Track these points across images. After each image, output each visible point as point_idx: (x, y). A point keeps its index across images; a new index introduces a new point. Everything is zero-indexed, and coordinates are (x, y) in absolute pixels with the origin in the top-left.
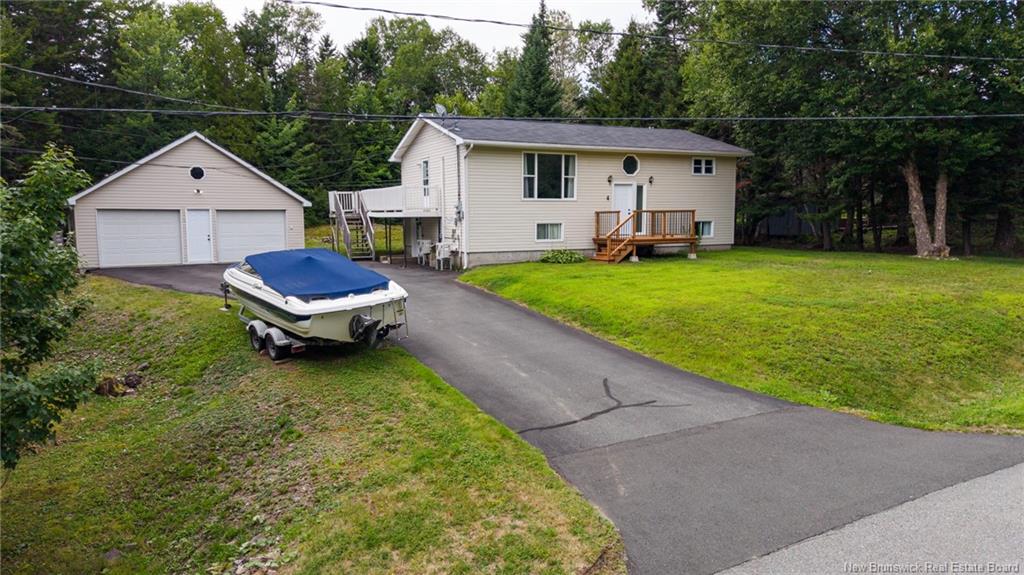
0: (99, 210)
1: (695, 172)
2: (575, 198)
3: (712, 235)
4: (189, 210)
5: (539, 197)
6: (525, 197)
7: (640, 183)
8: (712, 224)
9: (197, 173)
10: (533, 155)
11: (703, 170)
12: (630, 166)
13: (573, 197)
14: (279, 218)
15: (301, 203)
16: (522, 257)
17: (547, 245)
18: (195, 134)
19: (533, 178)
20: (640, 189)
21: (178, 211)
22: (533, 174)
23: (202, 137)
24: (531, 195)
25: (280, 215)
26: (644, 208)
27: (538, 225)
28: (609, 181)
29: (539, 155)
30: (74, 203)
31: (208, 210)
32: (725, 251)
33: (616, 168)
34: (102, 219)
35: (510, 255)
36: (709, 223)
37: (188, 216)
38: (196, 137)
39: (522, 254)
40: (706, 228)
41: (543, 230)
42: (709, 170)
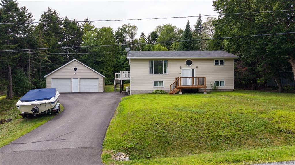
0: (52, 79)
1: (216, 64)
2: (168, 74)
3: (224, 86)
4: (73, 79)
5: (155, 73)
6: (150, 73)
7: (193, 68)
8: (224, 82)
9: (75, 69)
10: (153, 61)
11: (219, 63)
12: (189, 63)
13: (167, 73)
14: (96, 80)
15: (102, 76)
16: (149, 92)
17: (158, 88)
18: (75, 59)
19: (153, 68)
20: (193, 71)
21: (70, 79)
22: (153, 66)
23: (77, 60)
24: (153, 73)
25: (97, 80)
26: (195, 77)
27: (154, 82)
28: (181, 68)
29: (155, 61)
30: (46, 77)
31: (78, 79)
32: (231, 91)
33: (184, 64)
34: (53, 81)
35: (145, 91)
36: (223, 81)
37: (73, 80)
38: (75, 60)
39: (149, 91)
40: (222, 83)
41: (156, 83)
42: (222, 63)
